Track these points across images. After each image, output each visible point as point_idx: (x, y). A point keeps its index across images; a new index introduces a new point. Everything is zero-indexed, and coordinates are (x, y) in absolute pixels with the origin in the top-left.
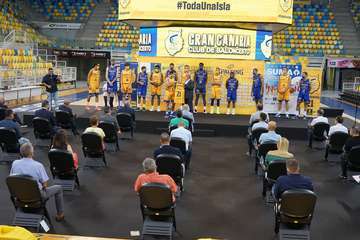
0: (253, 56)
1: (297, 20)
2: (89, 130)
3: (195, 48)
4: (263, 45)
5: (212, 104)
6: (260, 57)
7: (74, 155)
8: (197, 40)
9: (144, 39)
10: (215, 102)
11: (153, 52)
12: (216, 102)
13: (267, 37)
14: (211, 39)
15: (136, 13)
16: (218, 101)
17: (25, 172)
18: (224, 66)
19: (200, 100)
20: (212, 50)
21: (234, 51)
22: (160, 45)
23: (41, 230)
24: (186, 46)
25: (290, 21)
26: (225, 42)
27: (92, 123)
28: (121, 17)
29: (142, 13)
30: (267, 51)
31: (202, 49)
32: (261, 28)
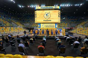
0: (55, 28)
1: (61, 22)
2: (31, 39)
3: (46, 27)
6: (56, 28)
7: (28, 43)
8: (47, 25)
9: (39, 25)
13: (57, 25)
14: (49, 25)
15: (37, 22)
17: (21, 46)
18: (51, 29)
20: (49, 27)
22: (41, 26)
23: (23, 55)
25: (60, 22)
27: (31, 38)
30: (57, 27)
31: (47, 27)
32: (56, 23)
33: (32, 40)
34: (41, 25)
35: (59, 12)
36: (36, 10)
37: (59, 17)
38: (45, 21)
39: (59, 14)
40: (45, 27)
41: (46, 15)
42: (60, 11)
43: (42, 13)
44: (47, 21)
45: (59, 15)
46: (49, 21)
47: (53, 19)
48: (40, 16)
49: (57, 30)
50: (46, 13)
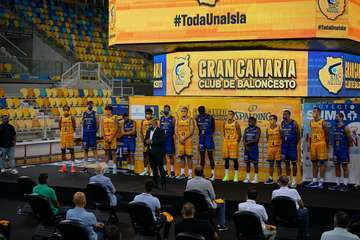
5: (227, 166)
8: (211, 69)
10: (231, 163)
11: (163, 90)
14: (230, 68)
20: (231, 84)
21: (264, 84)
24: (196, 78)
26: (250, 71)
28: (111, 42)
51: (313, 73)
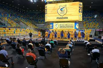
0: (74, 28)
3: (61, 27)
4: (76, 26)
6: (76, 28)
8: (61, 25)
9: (51, 26)
11: (53, 28)
12: (65, 38)
13: (77, 24)
14: (64, 25)
15: (48, 20)
16: (66, 38)
18: (67, 30)
19: (62, 38)
20: (64, 27)
21: (69, 27)
22: (54, 26)
24: (59, 26)
25: (82, 20)
26: (67, 25)
28: (45, 21)
29: (49, 20)
32: (76, 22)
33: (30, 45)
34: (54, 24)
35: (80, 5)
36: (46, 3)
37: (79, 12)
38: (59, 18)
39: (80, 7)
40: (59, 28)
41: (60, 9)
42: (82, 4)
43: (55, 7)
44: (61, 18)
45: (80, 10)
46: (64, 18)
47: (70, 15)
48: (53, 12)
49: (77, 31)
50: (61, 7)
51: (75, 26)
